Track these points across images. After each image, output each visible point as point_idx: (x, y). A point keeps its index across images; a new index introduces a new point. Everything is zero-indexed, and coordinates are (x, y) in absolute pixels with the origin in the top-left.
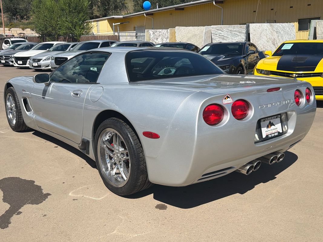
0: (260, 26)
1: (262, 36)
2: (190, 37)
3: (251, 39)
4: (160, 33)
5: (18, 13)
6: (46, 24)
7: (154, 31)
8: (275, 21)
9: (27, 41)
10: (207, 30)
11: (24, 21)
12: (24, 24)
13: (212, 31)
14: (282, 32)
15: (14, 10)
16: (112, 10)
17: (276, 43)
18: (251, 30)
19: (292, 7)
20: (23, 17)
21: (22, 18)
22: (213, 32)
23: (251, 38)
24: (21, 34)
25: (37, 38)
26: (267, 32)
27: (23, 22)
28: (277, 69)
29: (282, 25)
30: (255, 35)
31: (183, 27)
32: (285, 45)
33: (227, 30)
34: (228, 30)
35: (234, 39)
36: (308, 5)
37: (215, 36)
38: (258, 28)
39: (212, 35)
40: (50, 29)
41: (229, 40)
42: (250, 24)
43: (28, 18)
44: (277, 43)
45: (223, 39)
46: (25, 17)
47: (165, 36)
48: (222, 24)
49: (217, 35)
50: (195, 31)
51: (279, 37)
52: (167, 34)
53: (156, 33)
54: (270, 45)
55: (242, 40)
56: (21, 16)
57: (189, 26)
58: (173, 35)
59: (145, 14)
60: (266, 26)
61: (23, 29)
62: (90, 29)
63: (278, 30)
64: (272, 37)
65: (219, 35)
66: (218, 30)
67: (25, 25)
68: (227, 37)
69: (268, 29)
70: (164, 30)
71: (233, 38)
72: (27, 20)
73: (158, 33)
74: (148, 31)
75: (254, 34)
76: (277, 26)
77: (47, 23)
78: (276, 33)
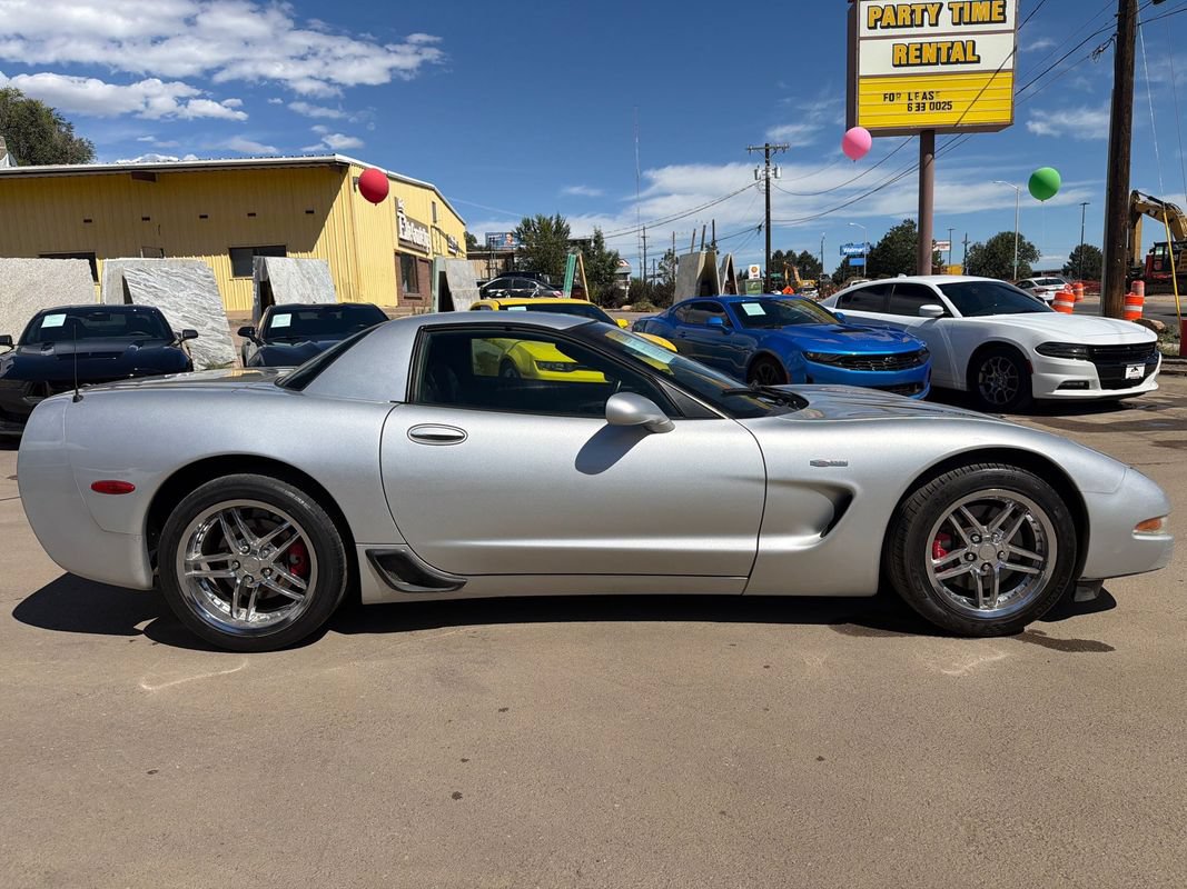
8: (162, 250)
10: (111, 270)
13: (125, 273)
14: (316, 280)
19: (206, 216)
22: (127, 276)
34: (160, 272)
35: (179, 297)
36: (249, 215)
37: (136, 287)
39: (129, 283)
41: (170, 300)
45: (157, 296)
49: (139, 284)
65: (145, 285)
66: (139, 270)
68: (165, 292)
71: (177, 294)
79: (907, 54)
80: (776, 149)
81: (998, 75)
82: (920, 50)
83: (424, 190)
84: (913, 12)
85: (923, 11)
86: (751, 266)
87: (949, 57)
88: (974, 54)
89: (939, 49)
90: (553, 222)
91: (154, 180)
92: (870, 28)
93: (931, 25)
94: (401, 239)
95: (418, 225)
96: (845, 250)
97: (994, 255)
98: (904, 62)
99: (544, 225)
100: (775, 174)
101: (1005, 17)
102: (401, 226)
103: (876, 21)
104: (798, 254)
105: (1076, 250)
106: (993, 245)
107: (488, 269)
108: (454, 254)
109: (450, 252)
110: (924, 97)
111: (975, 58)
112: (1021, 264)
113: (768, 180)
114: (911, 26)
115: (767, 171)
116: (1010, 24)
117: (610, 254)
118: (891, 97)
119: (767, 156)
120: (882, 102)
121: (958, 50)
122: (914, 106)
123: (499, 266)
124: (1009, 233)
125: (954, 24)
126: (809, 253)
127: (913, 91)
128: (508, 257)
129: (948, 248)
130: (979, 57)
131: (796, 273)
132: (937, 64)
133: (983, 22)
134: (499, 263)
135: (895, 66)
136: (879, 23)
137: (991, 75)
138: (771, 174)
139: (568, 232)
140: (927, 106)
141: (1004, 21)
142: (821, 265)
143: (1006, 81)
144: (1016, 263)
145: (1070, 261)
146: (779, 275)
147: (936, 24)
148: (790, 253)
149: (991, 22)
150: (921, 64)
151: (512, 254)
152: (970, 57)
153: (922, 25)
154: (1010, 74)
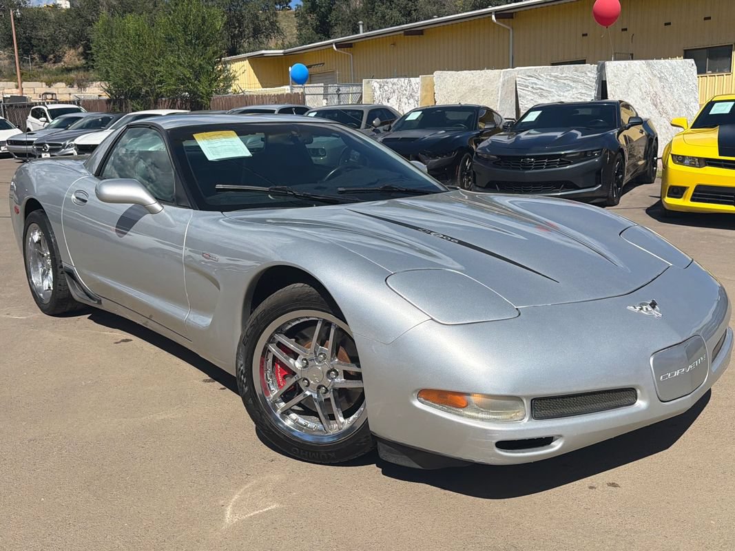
0: (626, 67)
1: (631, 87)
2: (465, 94)
3: (609, 95)
4: (394, 86)
5: (35, 48)
6: (129, 70)
7: (383, 82)
8: (632, 55)
9: (83, 110)
10: (506, 78)
11: (49, 66)
12: (49, 72)
13: (517, 79)
15: (25, 41)
16: (248, 38)
17: (659, 101)
18: (609, 74)
19: (669, 24)
20: (47, 57)
21: (44, 58)
22: (519, 81)
23: (608, 93)
24: (48, 96)
25: (104, 103)
26: (641, 79)
27: (46, 69)
28: (720, 155)
29: (670, 64)
30: (617, 85)
31: (450, 72)
32: (716, 104)
33: (548, 77)
34: (551, 76)
35: (563, 96)
36: (705, 19)
37: (524, 90)
38: (624, 71)
39: (518, 87)
40: (140, 82)
41: (554, 98)
42: (607, 63)
43: (58, 59)
44: (661, 103)
45: (541, 96)
46: (51, 56)
47: (405, 92)
48: (511, 65)
49: (527, 87)
50: (474, 80)
51: (666, 90)
52: (408, 87)
53: (386, 87)
54: (647, 107)
55: (579, 96)
56: (43, 55)
57: (461, 70)
58: (429, 89)
59: (334, 46)
60: (638, 67)
61: (49, 84)
62: (229, 79)
63: (662, 75)
64: (652, 90)
65: (532, 88)
66: (529, 76)
67: (53, 75)
69: (642, 72)
70: (403, 79)
71: (562, 94)
72: (54, 63)
73: (391, 86)
74: (369, 82)
75: (616, 83)
76: (660, 67)
77: (131, 69)
78: (658, 81)
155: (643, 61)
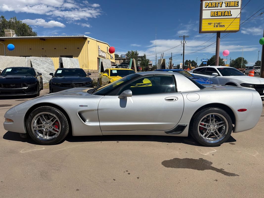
1: (68, 65)
8: (46, 56)
23: (64, 66)
29: (74, 59)
34: (40, 60)
38: (66, 60)
39: (31, 62)
42: (62, 58)
49: (34, 63)
51: (74, 66)
55: (48, 66)
66: (34, 60)
71: (43, 65)
78: (72, 64)
79: (214, 14)
80: (186, 37)
81: (236, 19)
82: (217, 13)
83: (105, 44)
84: (216, 4)
85: (218, 4)
86: (181, 63)
87: (224, 14)
88: (230, 14)
89: (222, 13)
90: (135, 52)
91: (45, 40)
92: (205, 7)
93: (220, 7)
94: (99, 55)
95: (103, 52)
96: (202, 60)
97: (237, 62)
98: (213, 15)
99: (133, 53)
100: (186, 42)
101: (238, 5)
102: (99, 52)
103: (207, 6)
104: (191, 61)
105: (257, 62)
106: (237, 60)
107: (120, 62)
108: (112, 59)
109: (111, 58)
110: (218, 24)
111: (231, 15)
112: (243, 64)
113: (184, 44)
114: (215, 7)
115: (184, 42)
116: (240, 7)
117: (147, 60)
118: (210, 24)
119: (184, 38)
120: (208, 25)
121: (226, 13)
122: (215, 26)
123: (122, 62)
124: (241, 57)
125: (226, 7)
126: (194, 61)
127: (215, 22)
128: (124, 60)
129: (226, 61)
130: (232, 15)
131: (191, 65)
132: (221, 16)
133: (233, 6)
134: (122, 61)
135: (211, 16)
136: (208, 6)
137: (234, 19)
138: (185, 42)
139: (138, 54)
140: (219, 26)
141: (238, 6)
142: (197, 63)
143: (238, 20)
144: (242, 64)
145: (255, 64)
146: (187, 65)
147: (221, 7)
148: (190, 60)
149: (235, 6)
150: (217, 16)
151: (125, 59)
152: (229, 15)
153: (218, 7)
154: (239, 19)
155: (69, 58)
